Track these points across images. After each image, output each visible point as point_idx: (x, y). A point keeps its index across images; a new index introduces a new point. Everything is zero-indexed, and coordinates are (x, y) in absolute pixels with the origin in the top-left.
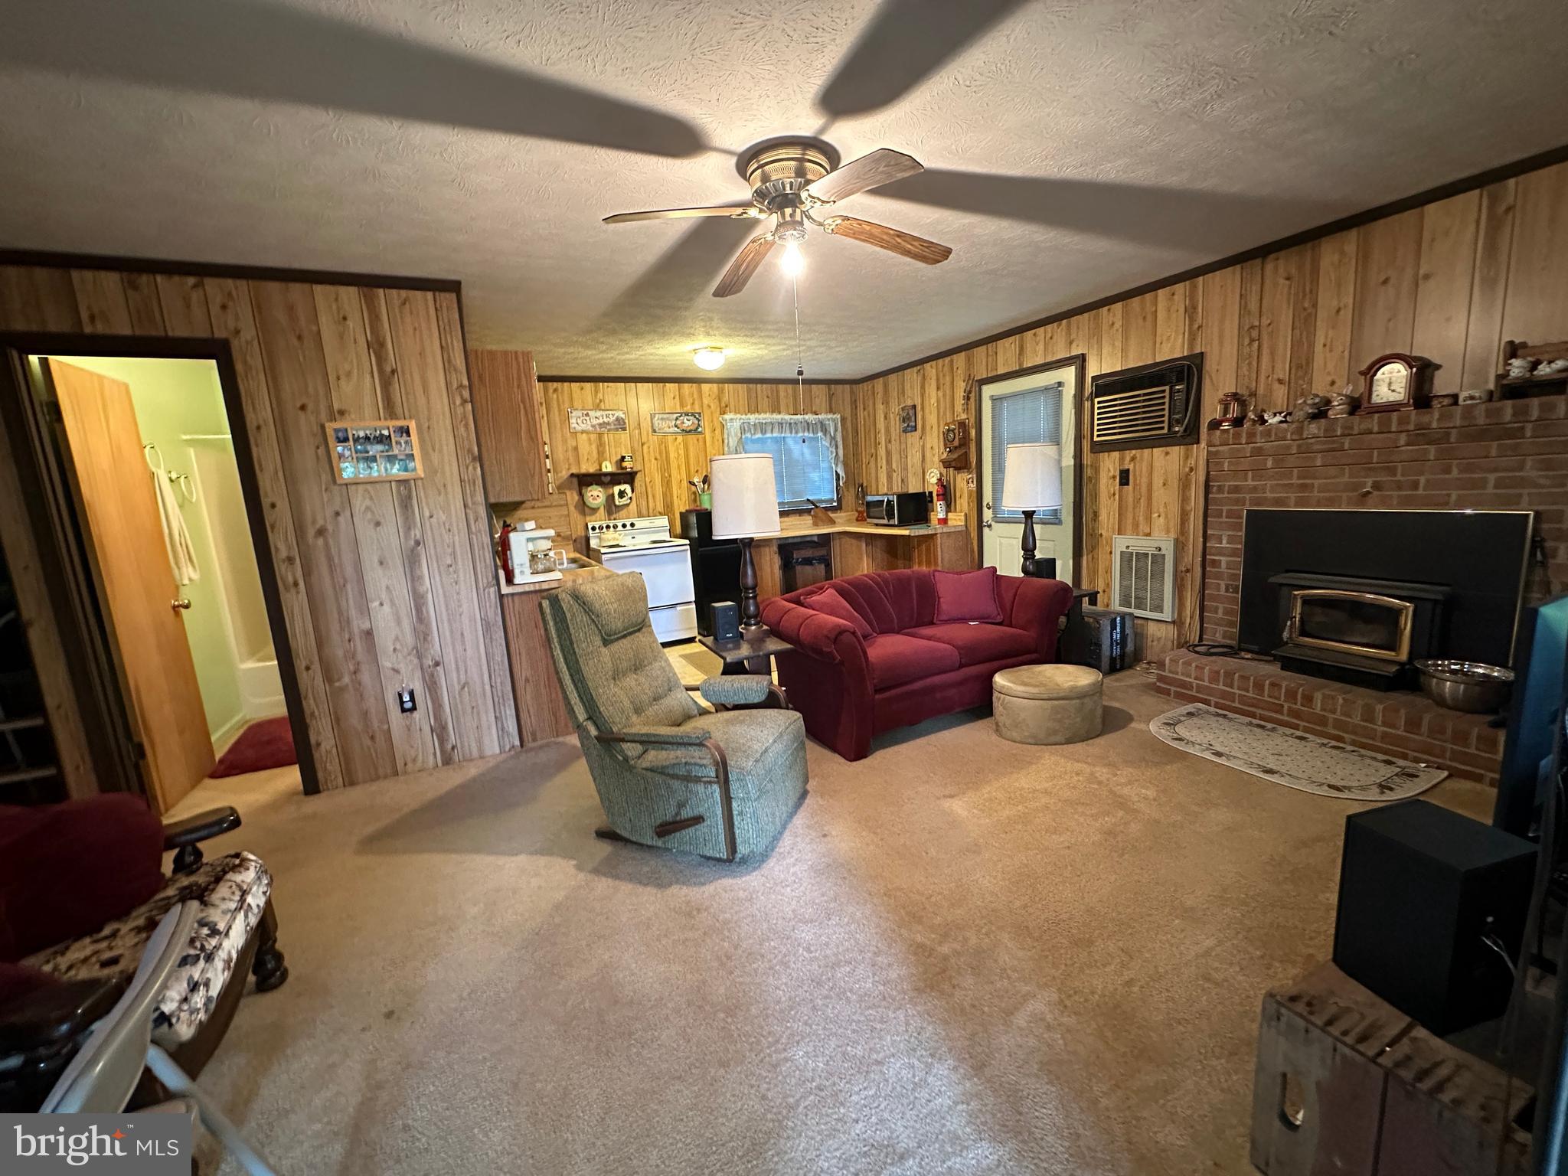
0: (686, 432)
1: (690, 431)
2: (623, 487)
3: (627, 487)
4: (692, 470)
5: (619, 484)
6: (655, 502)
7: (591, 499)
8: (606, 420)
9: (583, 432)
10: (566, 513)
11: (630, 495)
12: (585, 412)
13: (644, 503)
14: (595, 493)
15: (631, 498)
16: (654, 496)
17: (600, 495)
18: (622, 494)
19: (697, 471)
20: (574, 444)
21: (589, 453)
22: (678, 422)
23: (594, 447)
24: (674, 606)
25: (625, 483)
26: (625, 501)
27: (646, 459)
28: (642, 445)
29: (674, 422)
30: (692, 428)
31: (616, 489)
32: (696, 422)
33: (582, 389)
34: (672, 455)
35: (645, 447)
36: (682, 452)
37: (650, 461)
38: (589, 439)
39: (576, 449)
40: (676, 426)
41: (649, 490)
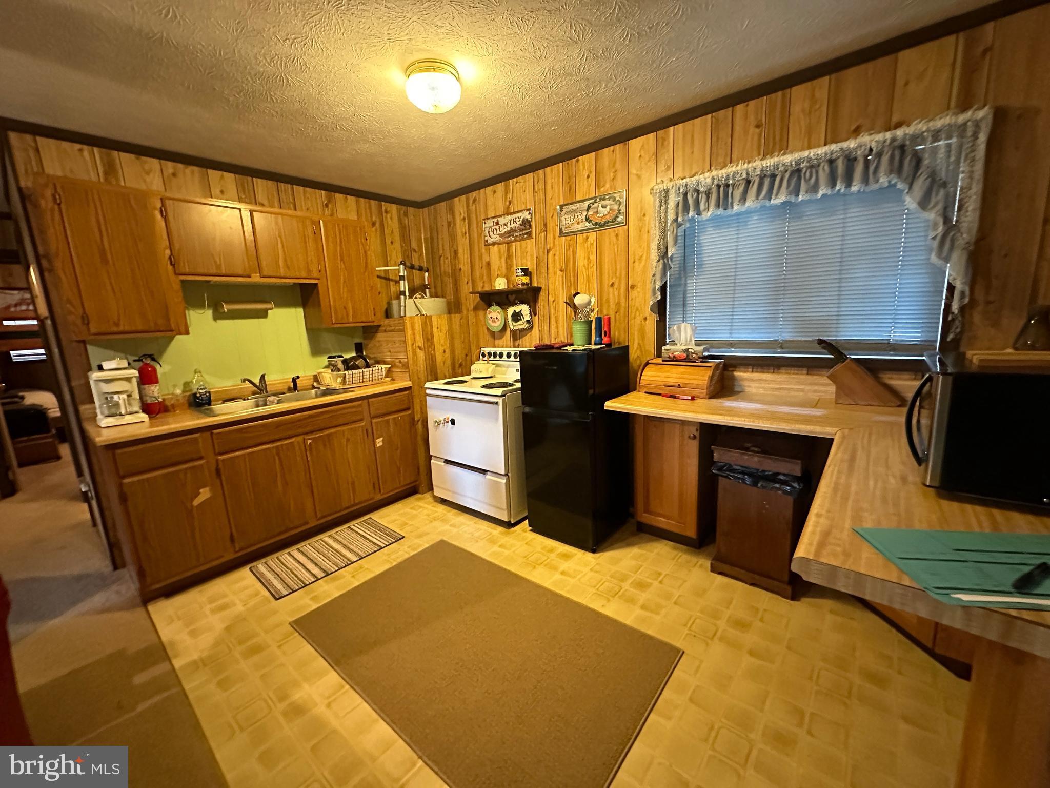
0: (601, 226)
1: (606, 223)
2: (518, 308)
3: (524, 309)
4: (607, 282)
5: (515, 304)
6: (557, 327)
7: (490, 322)
8: (513, 226)
9: (494, 244)
10: (403, 339)
11: (528, 318)
12: (495, 220)
13: (546, 328)
14: (494, 315)
15: (528, 322)
16: (557, 321)
17: (499, 317)
18: (517, 317)
19: (612, 285)
20: (488, 259)
21: (499, 269)
22: (590, 213)
23: (503, 260)
24: (484, 472)
25: (522, 303)
26: (521, 325)
27: (551, 271)
28: (548, 252)
29: (585, 214)
30: (608, 218)
31: (511, 311)
32: (616, 207)
33: (495, 192)
34: (581, 262)
35: (551, 253)
36: (593, 257)
37: (555, 273)
38: (499, 251)
39: (489, 264)
40: (587, 219)
41: (552, 311)
